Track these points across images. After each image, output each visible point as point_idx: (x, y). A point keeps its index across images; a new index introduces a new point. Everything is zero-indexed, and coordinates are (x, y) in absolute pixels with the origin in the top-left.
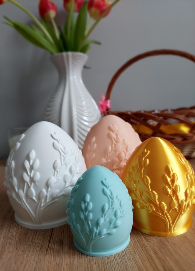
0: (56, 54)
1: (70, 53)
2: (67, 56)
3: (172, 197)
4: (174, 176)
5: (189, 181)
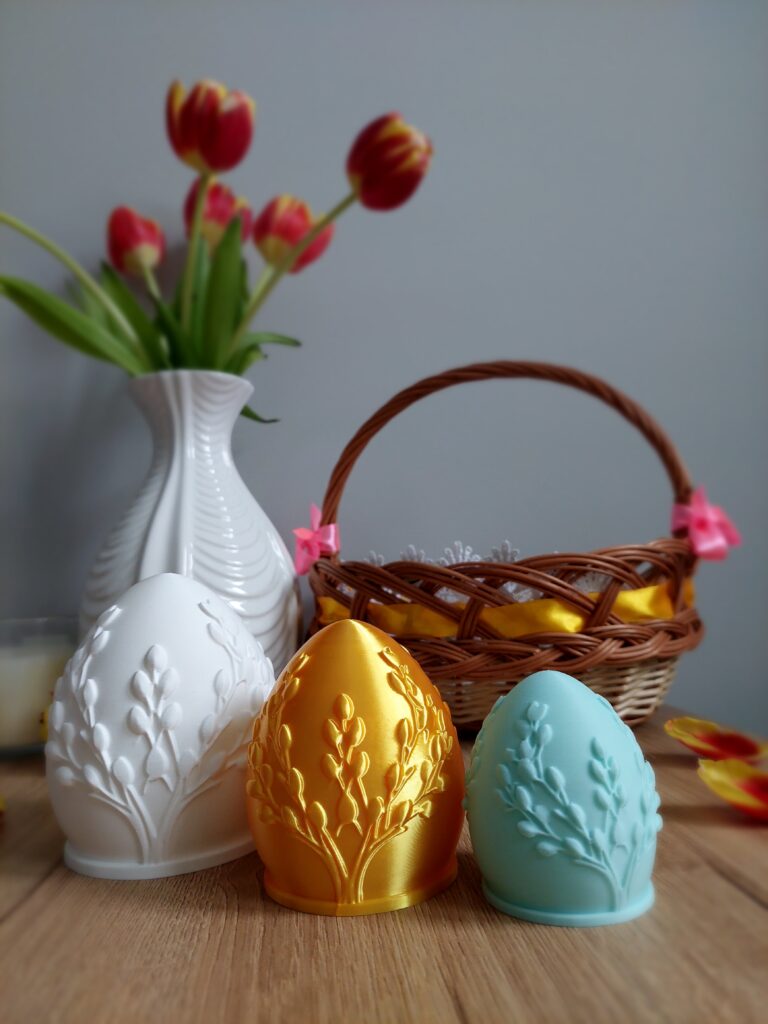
0: (141, 374)
1: (185, 375)
2: (177, 383)
3: (343, 788)
4: (353, 724)
5: (405, 745)
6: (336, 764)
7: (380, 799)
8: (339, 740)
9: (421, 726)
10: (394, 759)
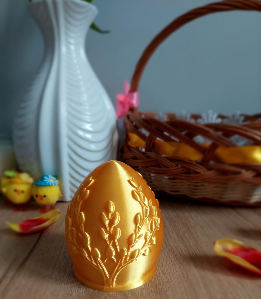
3: (108, 244)
4: (114, 216)
5: (138, 225)
6: (105, 233)
7: (125, 249)
8: (107, 223)
9: (146, 216)
10: (133, 232)
